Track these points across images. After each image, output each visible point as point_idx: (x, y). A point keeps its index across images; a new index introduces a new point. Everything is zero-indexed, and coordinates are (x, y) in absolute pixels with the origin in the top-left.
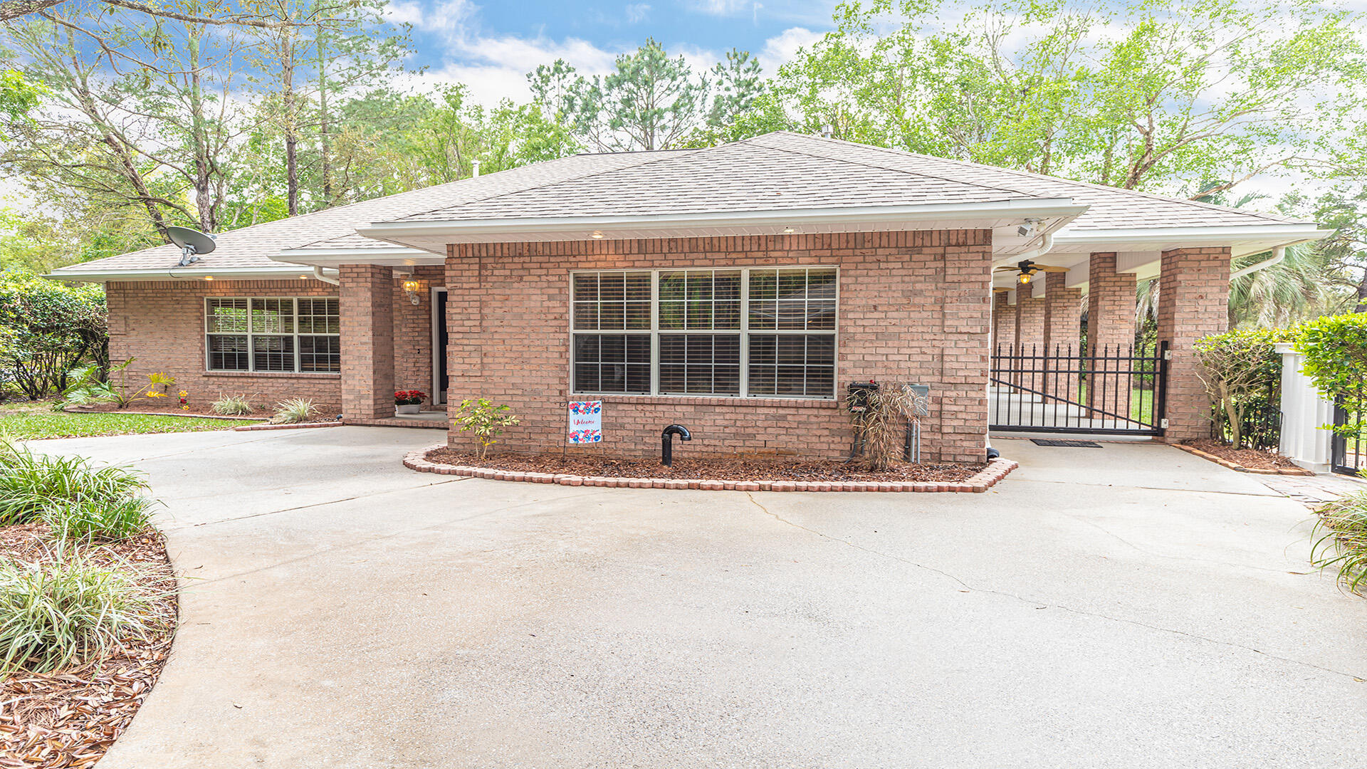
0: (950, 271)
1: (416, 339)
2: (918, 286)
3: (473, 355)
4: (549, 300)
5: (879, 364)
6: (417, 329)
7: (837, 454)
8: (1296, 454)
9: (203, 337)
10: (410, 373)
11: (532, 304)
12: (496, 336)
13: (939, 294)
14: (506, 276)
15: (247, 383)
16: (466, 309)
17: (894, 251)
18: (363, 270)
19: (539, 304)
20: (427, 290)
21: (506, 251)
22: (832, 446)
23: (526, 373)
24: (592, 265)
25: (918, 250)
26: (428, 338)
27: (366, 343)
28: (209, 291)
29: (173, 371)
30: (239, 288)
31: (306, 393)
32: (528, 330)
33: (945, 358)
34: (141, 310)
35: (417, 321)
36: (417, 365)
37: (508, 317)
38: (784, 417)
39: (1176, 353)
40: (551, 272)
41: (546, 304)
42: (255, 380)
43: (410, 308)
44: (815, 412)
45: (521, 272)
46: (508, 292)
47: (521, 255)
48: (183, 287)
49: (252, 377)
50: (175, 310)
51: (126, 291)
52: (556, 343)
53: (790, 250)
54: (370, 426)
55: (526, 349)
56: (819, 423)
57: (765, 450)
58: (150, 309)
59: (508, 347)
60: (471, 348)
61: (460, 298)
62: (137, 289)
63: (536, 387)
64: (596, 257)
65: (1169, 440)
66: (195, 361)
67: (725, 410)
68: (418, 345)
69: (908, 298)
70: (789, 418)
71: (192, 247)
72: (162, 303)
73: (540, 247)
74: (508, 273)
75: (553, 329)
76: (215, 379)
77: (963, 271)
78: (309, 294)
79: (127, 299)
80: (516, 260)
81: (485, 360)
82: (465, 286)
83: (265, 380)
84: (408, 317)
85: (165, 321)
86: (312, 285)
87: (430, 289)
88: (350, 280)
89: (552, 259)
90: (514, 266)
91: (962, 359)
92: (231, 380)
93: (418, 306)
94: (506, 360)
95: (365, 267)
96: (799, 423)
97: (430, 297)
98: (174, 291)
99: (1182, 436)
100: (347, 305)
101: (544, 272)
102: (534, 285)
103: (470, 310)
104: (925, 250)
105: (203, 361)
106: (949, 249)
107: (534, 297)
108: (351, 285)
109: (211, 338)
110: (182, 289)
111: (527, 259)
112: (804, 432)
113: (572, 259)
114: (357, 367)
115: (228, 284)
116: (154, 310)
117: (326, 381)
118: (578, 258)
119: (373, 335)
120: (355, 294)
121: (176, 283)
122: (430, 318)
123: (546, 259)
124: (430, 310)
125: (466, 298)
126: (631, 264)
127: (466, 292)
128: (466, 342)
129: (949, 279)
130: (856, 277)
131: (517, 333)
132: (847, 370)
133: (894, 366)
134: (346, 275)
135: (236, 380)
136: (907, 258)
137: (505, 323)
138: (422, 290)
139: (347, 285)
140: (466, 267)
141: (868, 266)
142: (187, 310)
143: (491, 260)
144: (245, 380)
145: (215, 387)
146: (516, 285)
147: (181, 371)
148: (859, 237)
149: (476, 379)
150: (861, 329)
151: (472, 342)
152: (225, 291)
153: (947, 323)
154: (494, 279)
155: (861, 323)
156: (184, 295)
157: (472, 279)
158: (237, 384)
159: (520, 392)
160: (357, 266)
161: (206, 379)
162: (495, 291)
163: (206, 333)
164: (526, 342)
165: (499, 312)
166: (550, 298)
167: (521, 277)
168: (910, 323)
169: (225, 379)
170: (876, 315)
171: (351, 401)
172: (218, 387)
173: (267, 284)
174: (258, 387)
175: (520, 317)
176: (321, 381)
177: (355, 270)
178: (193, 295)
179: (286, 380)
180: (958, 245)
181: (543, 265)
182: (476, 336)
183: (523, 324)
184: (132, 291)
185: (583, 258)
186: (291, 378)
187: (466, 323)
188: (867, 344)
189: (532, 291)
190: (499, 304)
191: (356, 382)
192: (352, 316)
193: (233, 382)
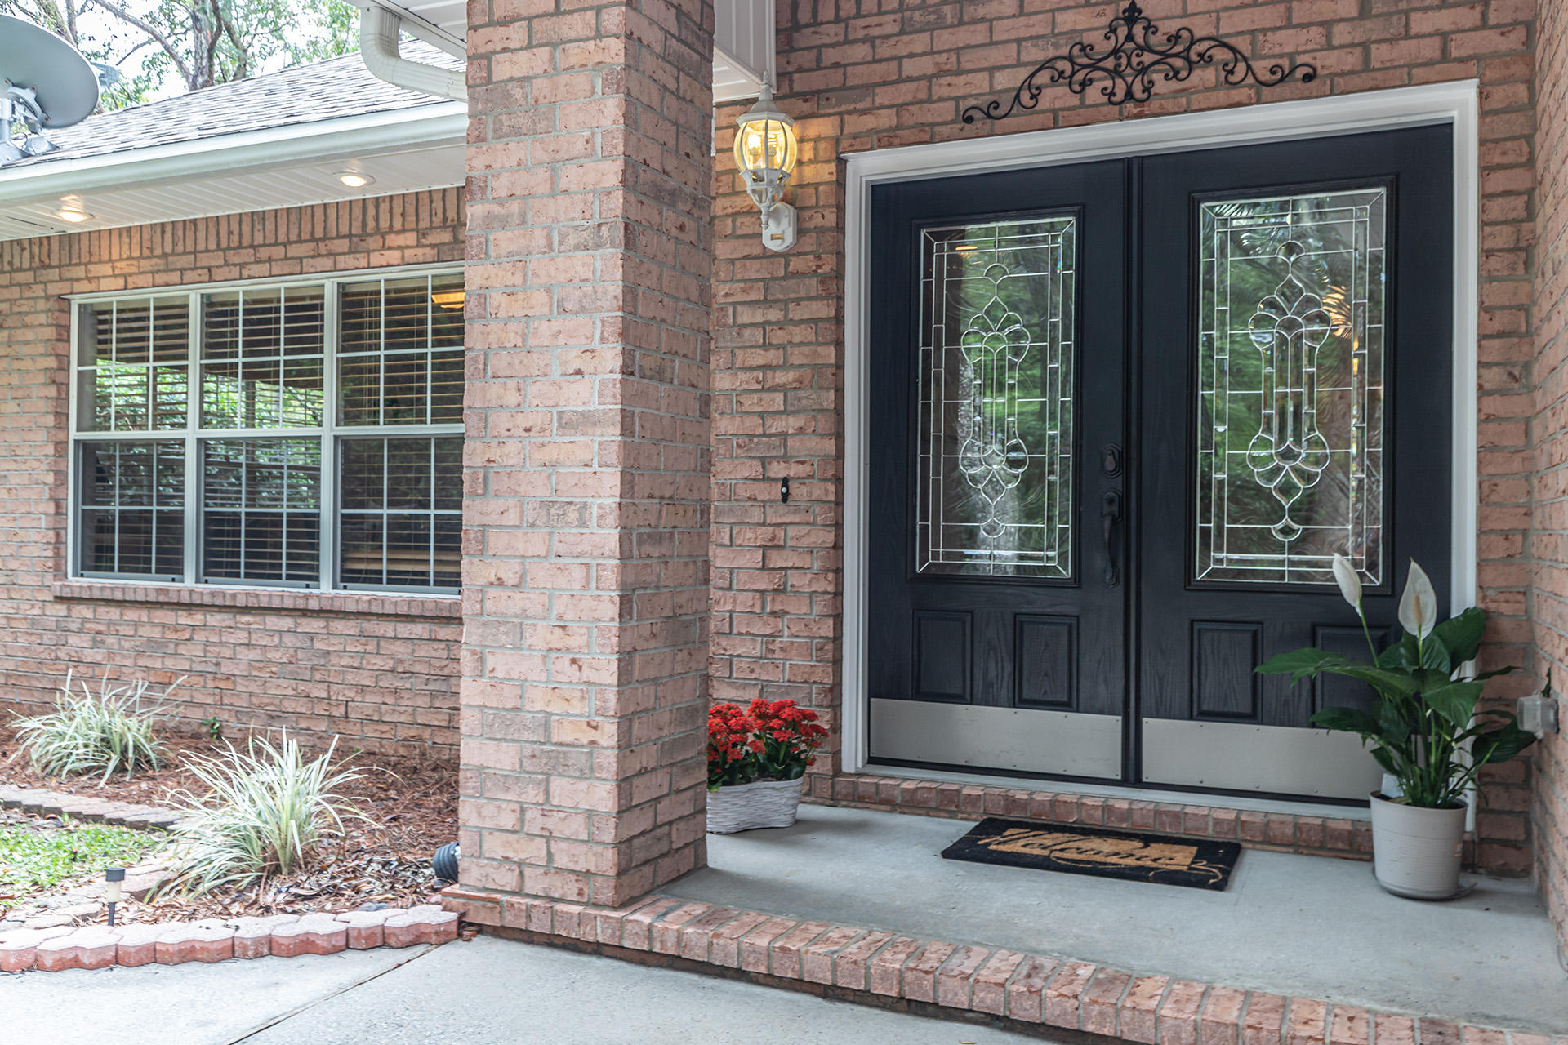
1: (777, 425)
6: (781, 378)
9: (60, 447)
10: (746, 601)
15: (175, 628)
20: (827, 172)
26: (825, 423)
30: (164, 255)
31: (350, 678)
35: (779, 337)
36: (776, 560)
42: (198, 618)
43: (754, 270)
49: (190, 607)
54: (597, 949)
66: (38, 548)
68: (785, 458)
71: (28, 95)
76: (88, 612)
78: (376, 259)
83: (228, 619)
84: (745, 316)
86: (384, 223)
87: (841, 163)
88: (517, 35)
93: (786, 256)
97: (841, 208)
100: (500, 187)
105: (59, 541)
108: (523, 64)
109: (87, 449)
110: (13, 269)
114: (541, 574)
117: (419, 630)
119: (627, 371)
122: (839, 319)
124: (839, 275)
135: (144, 615)
138: (810, 173)
139: (502, 68)
144: (171, 617)
145: (85, 640)
152: (125, 268)
158: (151, 631)
161: (61, 609)
163: (74, 434)
169: (114, 613)
171: (504, 780)
172: (96, 644)
174: (207, 644)
176: (404, 629)
178: (40, 291)
179: (290, 622)
186: (305, 613)
191: (530, 667)
192: (519, 260)
193: (136, 625)
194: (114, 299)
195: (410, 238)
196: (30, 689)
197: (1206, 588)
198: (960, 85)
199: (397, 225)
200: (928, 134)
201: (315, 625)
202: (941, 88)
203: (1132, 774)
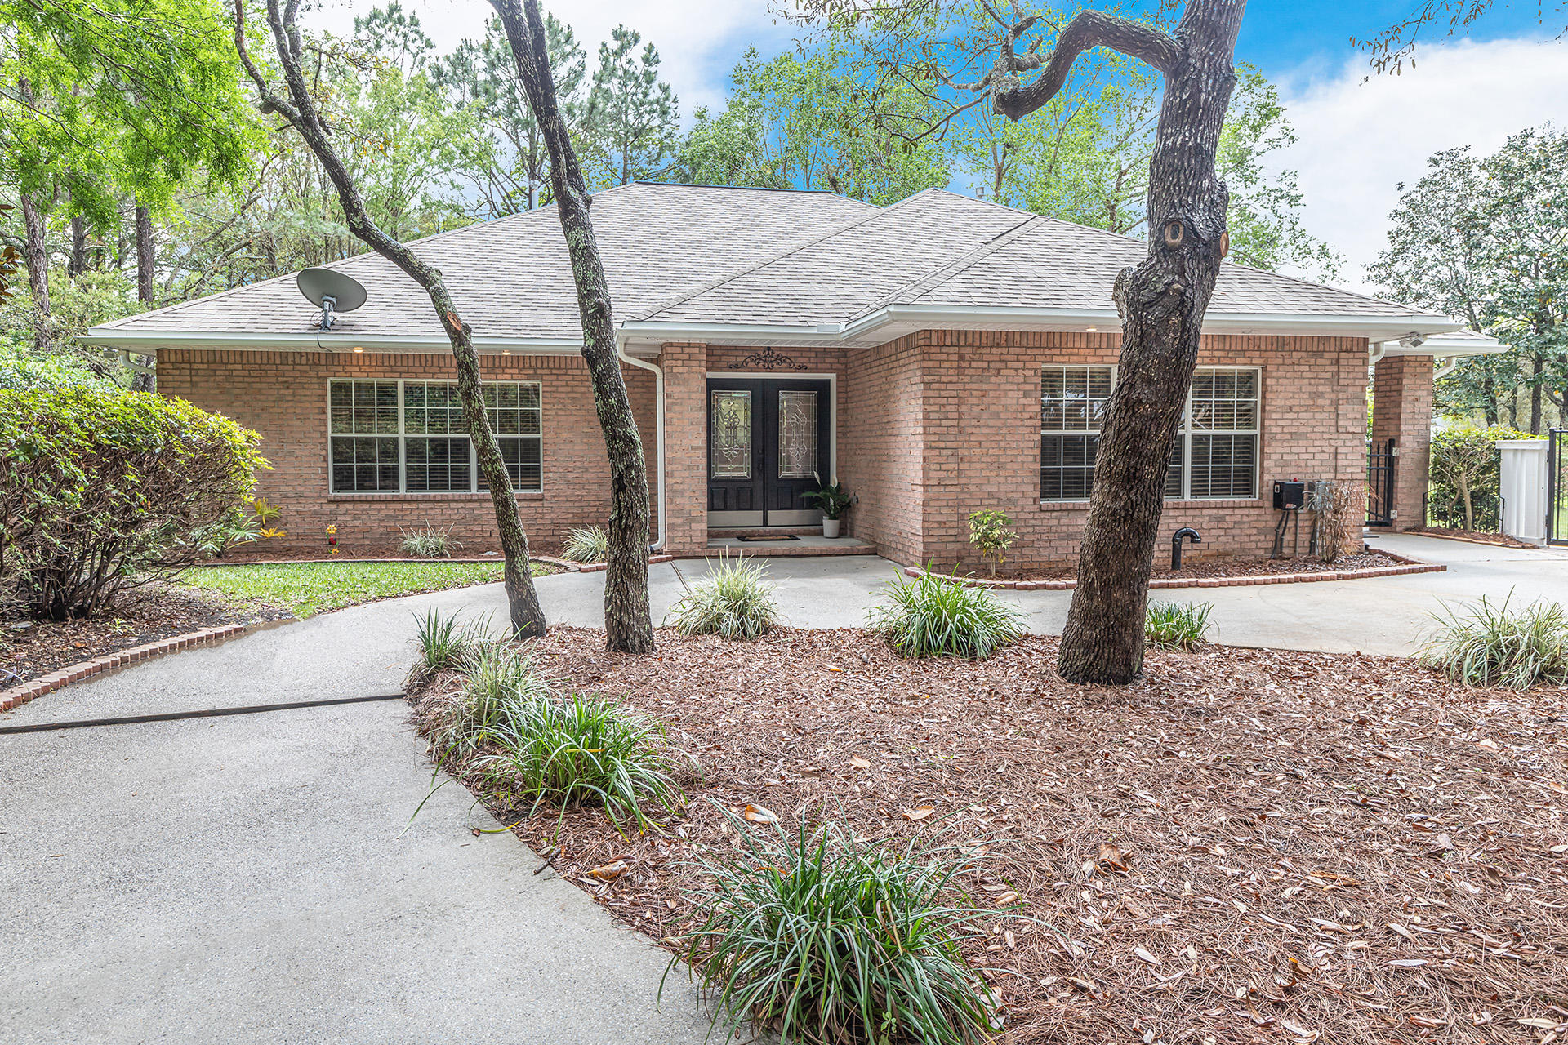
0: (1342, 375)
2: (1321, 388)
3: (950, 460)
4: (1025, 397)
5: (1293, 463)
7: (1262, 552)
8: (1518, 532)
9: (324, 440)
11: (1009, 401)
12: (973, 438)
13: (1334, 396)
14: (983, 369)
15: (402, 510)
16: (944, 406)
17: (1304, 354)
18: (696, 350)
19: (1015, 401)
21: (984, 340)
22: (1259, 545)
23: (1002, 480)
24: (1065, 359)
25: (1318, 354)
27: (698, 448)
28: (341, 368)
29: (277, 495)
30: (390, 366)
32: (1004, 431)
33: (1339, 456)
34: (221, 397)
37: (985, 415)
38: (1222, 519)
39: (1402, 450)
40: (1028, 365)
41: (1023, 401)
42: (414, 506)
44: (1246, 511)
45: (999, 365)
46: (985, 387)
47: (998, 346)
48: (297, 361)
49: (409, 502)
50: (282, 399)
51: (195, 366)
52: (1031, 444)
53: (1229, 351)
55: (1001, 452)
56: (1249, 522)
57: (1207, 552)
58: (237, 396)
59: (984, 451)
60: (949, 452)
61: (936, 394)
62: (214, 362)
63: (1011, 495)
64: (1070, 351)
65: (1398, 529)
66: (314, 480)
67: (1177, 513)
69: (1313, 399)
70: (1227, 518)
72: (259, 386)
73: (1017, 338)
74: (985, 365)
75: (1028, 430)
76: (349, 506)
77: (1351, 376)
79: (195, 379)
80: (994, 350)
81: (962, 466)
82: (944, 379)
83: (430, 505)
85: (264, 415)
86: (503, 364)
88: (680, 363)
89: (1029, 351)
90: (991, 358)
91: (1349, 457)
92: (375, 506)
94: (983, 465)
95: (699, 346)
96: (1235, 523)
98: (280, 367)
99: (1405, 525)
100: (676, 396)
101: (1020, 365)
102: (1010, 379)
103: (948, 408)
104: (1326, 355)
105: (325, 478)
106: (1343, 355)
107: (1011, 394)
108: (681, 370)
109: (338, 440)
110: (294, 364)
111: (1005, 350)
112: (1237, 532)
113: (1047, 352)
114: (688, 481)
115: (373, 358)
116: (246, 398)
118: (1055, 351)
120: (685, 382)
121: (284, 355)
123: (1022, 351)
125: (943, 393)
126: (1099, 359)
127: (943, 386)
128: (942, 445)
129: (1342, 382)
130: (1278, 378)
131: (994, 435)
132: (1272, 469)
133: (1302, 464)
134: (675, 356)
135: (384, 506)
136: (1312, 361)
137: (982, 422)
139: (675, 370)
140: (944, 357)
141: (1287, 368)
142: (304, 398)
143: (969, 350)
144: (398, 506)
145: (348, 518)
146: (993, 379)
147: (290, 495)
148: (1280, 340)
149: (952, 489)
150: (1280, 429)
151: (948, 445)
152: (367, 369)
153: (1340, 423)
154: (972, 372)
155: (1280, 423)
156: (298, 374)
157: (951, 372)
158: (386, 512)
159: (995, 502)
160: (689, 345)
161: (333, 506)
162: (974, 386)
163: (330, 434)
164: (1002, 444)
165: (976, 409)
166: (1026, 394)
167: (999, 370)
168: (1314, 423)
169: (366, 506)
170: (1292, 416)
171: (679, 526)
172: (355, 519)
173: (435, 360)
174: (419, 515)
175: (996, 415)
177: (686, 350)
178: (313, 374)
179: (462, 505)
180: (1347, 351)
181: (1021, 358)
182: (952, 438)
183: (999, 423)
184: (205, 366)
185: (1057, 351)
187: (944, 423)
188: (1285, 444)
189: (1008, 387)
190: (975, 401)
191: (685, 501)
192: (681, 412)
193: (379, 510)
194: (375, 380)
195: (516, 371)
196: (314, 540)
197: (782, 480)
198: (729, 359)
199: (509, 365)
200: (720, 370)
201: (476, 505)
202: (723, 359)
203: (765, 524)
